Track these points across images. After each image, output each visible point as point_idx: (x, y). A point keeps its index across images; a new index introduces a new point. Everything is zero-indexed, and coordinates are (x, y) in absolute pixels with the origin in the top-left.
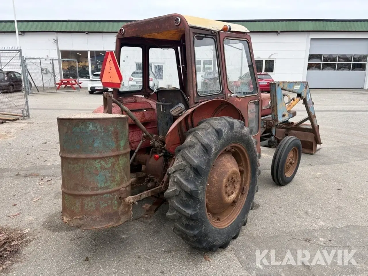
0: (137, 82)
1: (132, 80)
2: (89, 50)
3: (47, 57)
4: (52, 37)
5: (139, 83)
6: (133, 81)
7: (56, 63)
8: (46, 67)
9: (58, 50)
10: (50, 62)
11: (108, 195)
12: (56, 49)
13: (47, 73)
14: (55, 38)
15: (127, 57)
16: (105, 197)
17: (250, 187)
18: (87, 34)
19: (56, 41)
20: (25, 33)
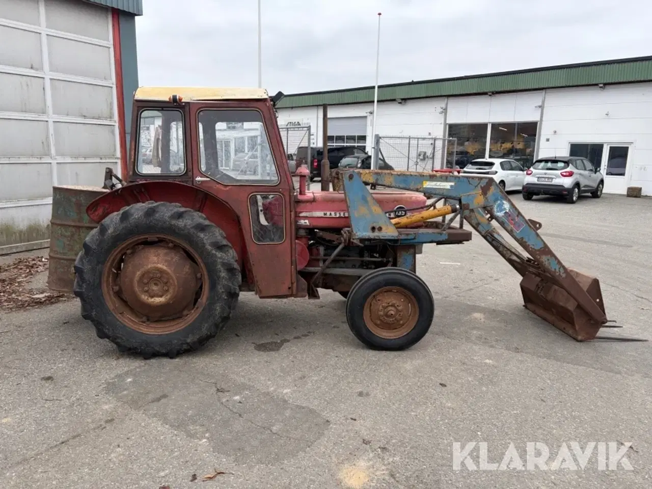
0: (538, 178)
1: (530, 174)
2: (490, 123)
3: (428, 134)
4: (439, 105)
5: (543, 179)
6: (533, 176)
7: (439, 144)
8: (424, 151)
9: (445, 124)
10: (430, 143)
11: (65, 262)
12: (443, 122)
13: (424, 159)
14: (444, 106)
15: (555, 132)
16: (62, 263)
17: (206, 302)
18: (490, 95)
19: (445, 111)
20: (408, 101)
